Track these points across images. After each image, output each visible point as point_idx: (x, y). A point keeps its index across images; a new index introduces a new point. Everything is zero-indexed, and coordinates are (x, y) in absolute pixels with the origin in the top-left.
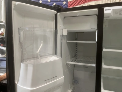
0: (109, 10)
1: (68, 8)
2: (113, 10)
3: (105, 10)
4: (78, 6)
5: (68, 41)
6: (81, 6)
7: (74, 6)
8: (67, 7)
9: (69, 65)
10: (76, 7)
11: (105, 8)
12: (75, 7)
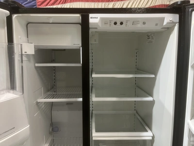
0: (96, 18)
1: (36, 8)
2: (102, 19)
3: (91, 18)
4: (54, 7)
5: (37, 65)
6: (59, 6)
7: (47, 5)
8: (35, 5)
9: (41, 105)
10: (51, 7)
11: (91, 15)
12: (49, 7)
